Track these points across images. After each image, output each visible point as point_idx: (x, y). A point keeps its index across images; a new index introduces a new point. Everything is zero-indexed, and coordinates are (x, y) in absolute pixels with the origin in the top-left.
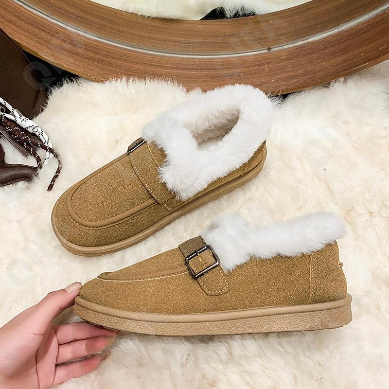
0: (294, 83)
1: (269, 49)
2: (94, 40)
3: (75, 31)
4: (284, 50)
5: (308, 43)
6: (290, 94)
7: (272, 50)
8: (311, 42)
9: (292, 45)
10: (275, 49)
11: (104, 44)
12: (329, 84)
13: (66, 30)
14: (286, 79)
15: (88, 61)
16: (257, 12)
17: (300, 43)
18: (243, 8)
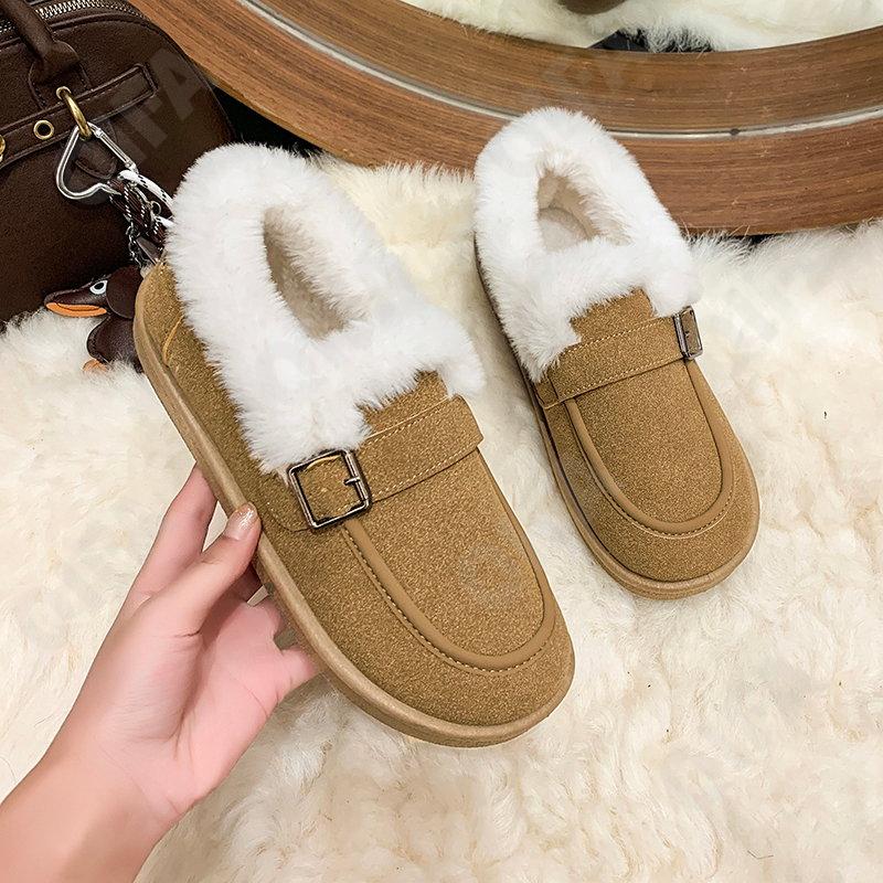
0: (779, 215)
1: (734, 132)
2: (364, 72)
3: (324, 49)
4: (765, 137)
5: (818, 129)
6: (767, 236)
7: (741, 134)
8: (826, 129)
9: (783, 130)
10: (746, 133)
11: (382, 82)
12: (854, 227)
13: (306, 46)
14: (764, 203)
15: (345, 118)
16: (716, 45)
17: (802, 127)
18: (685, 35)
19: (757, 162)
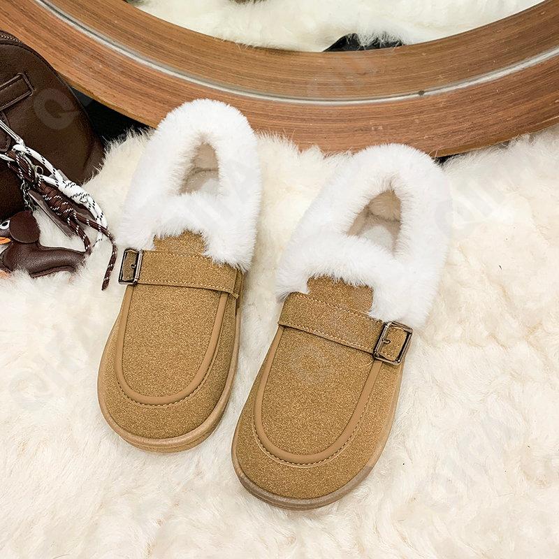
0: (456, 141)
1: (421, 93)
4: (442, 94)
5: (478, 84)
6: (450, 156)
7: (425, 94)
8: (482, 84)
9: (454, 88)
10: (429, 93)
12: (507, 143)
14: (445, 135)
17: (466, 85)
18: (385, 35)
19: (438, 110)
